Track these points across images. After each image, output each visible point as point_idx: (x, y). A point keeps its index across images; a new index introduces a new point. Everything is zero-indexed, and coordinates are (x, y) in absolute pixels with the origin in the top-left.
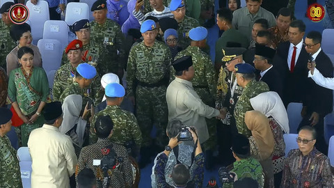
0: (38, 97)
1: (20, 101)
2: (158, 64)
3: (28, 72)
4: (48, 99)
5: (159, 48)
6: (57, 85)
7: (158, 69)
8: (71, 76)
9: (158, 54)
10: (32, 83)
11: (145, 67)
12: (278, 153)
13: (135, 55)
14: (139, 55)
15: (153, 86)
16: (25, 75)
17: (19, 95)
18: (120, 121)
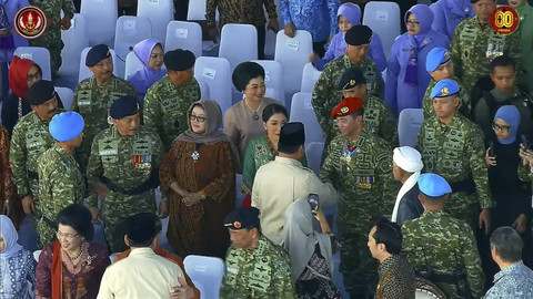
5: (458, 127)
8: (345, 154)
9: (454, 137)
11: (433, 156)
13: (423, 133)
14: (428, 134)
16: (272, 149)
18: (448, 237)
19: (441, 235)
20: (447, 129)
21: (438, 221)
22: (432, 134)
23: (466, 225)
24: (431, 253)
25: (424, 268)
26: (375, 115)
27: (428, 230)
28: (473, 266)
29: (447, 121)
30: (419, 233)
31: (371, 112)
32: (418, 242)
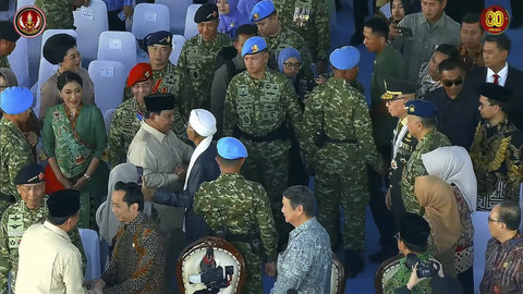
0: (88, 151)
1: (60, 155)
2: (270, 107)
3: (73, 111)
4: (104, 154)
5: (271, 81)
6: (116, 132)
7: (269, 114)
8: (137, 119)
9: (269, 91)
10: (79, 129)
11: (249, 111)
12: (463, 242)
13: (235, 90)
14: (240, 91)
15: (260, 139)
16: (69, 116)
17: (59, 147)
18: (242, 199)
19: (236, 197)
20: (261, 85)
21: (233, 183)
22: (245, 90)
23: (259, 187)
24: (226, 214)
25: (220, 228)
26: (175, 80)
27: (223, 192)
28: (266, 225)
29: (260, 76)
30: (215, 195)
31: (172, 77)
32: (214, 204)
